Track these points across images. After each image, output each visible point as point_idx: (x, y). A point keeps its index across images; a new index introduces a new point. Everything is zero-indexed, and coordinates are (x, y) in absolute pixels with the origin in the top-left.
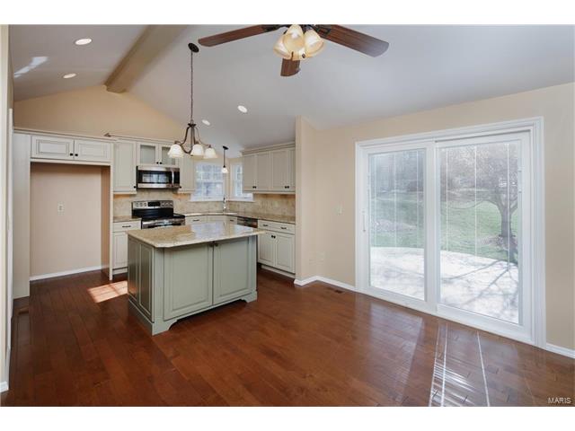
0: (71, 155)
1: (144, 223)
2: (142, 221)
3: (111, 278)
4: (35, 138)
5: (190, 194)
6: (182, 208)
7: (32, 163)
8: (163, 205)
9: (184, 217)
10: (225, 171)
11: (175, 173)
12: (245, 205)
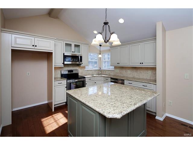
0: (33, 46)
1: (68, 81)
2: (67, 80)
3: (53, 110)
4: (14, 36)
5: (85, 67)
6: (82, 73)
7: (12, 50)
8: (74, 72)
9: (85, 78)
10: (100, 56)
11: (80, 56)
12: (109, 72)
